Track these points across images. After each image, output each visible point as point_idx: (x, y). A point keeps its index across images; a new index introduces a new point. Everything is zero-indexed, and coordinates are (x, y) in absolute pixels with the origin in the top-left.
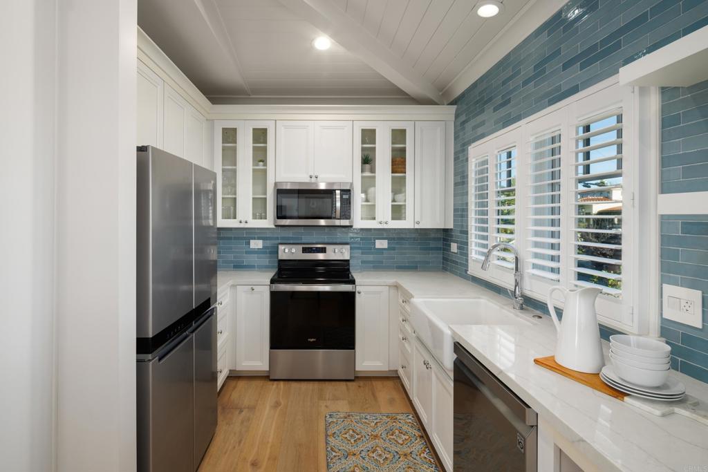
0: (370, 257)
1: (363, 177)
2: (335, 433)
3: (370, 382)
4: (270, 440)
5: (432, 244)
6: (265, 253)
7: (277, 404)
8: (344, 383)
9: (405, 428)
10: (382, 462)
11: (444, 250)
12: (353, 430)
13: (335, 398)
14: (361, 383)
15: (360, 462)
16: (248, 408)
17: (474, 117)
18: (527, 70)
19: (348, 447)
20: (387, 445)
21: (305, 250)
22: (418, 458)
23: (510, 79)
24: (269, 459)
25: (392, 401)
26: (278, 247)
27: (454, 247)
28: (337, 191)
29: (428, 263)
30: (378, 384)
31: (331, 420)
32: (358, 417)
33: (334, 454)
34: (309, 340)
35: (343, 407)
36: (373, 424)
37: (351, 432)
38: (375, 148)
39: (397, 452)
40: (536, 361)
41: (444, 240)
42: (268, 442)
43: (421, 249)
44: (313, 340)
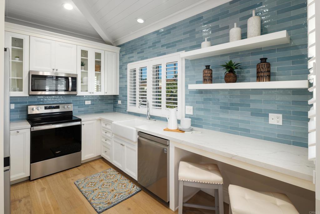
0: (82, 109)
1: (81, 72)
2: (83, 187)
3: (88, 164)
4: (50, 203)
5: (110, 102)
6: (17, 111)
7: (43, 189)
8: (76, 168)
9: (111, 173)
10: (108, 187)
11: (114, 103)
12: (91, 183)
13: (75, 175)
14: (85, 165)
15: (100, 191)
16: (24, 197)
17: (129, 54)
18: (150, 44)
19: (92, 189)
20: (107, 181)
21: (46, 108)
22: (121, 180)
23: (144, 44)
24: (54, 210)
25: (101, 167)
26: (27, 108)
27: (119, 102)
28: (69, 78)
29: (108, 109)
30: (92, 163)
31: (78, 183)
32: (91, 177)
33: (87, 193)
34: (56, 152)
35: (81, 177)
36: (98, 177)
37: (90, 183)
38: (87, 59)
39: (112, 182)
40: (164, 130)
41: (114, 99)
42: (49, 205)
43: (105, 104)
44: (58, 152)
